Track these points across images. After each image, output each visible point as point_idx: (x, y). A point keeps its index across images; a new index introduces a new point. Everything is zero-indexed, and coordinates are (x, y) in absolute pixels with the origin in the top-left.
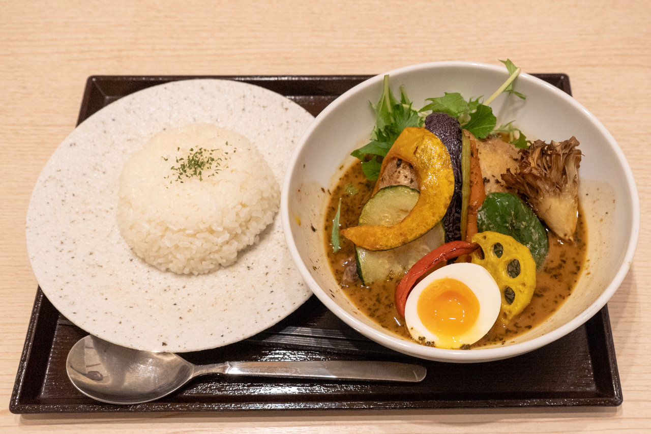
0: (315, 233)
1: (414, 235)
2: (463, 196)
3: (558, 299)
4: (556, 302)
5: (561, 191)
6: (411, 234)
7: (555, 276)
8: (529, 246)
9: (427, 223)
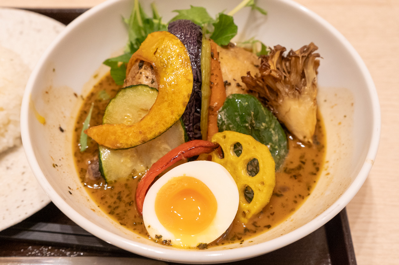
0: (63, 134)
1: (153, 133)
2: (203, 95)
3: (298, 199)
4: (296, 202)
5: (300, 93)
6: (151, 132)
7: (295, 177)
8: (269, 146)
9: (165, 122)
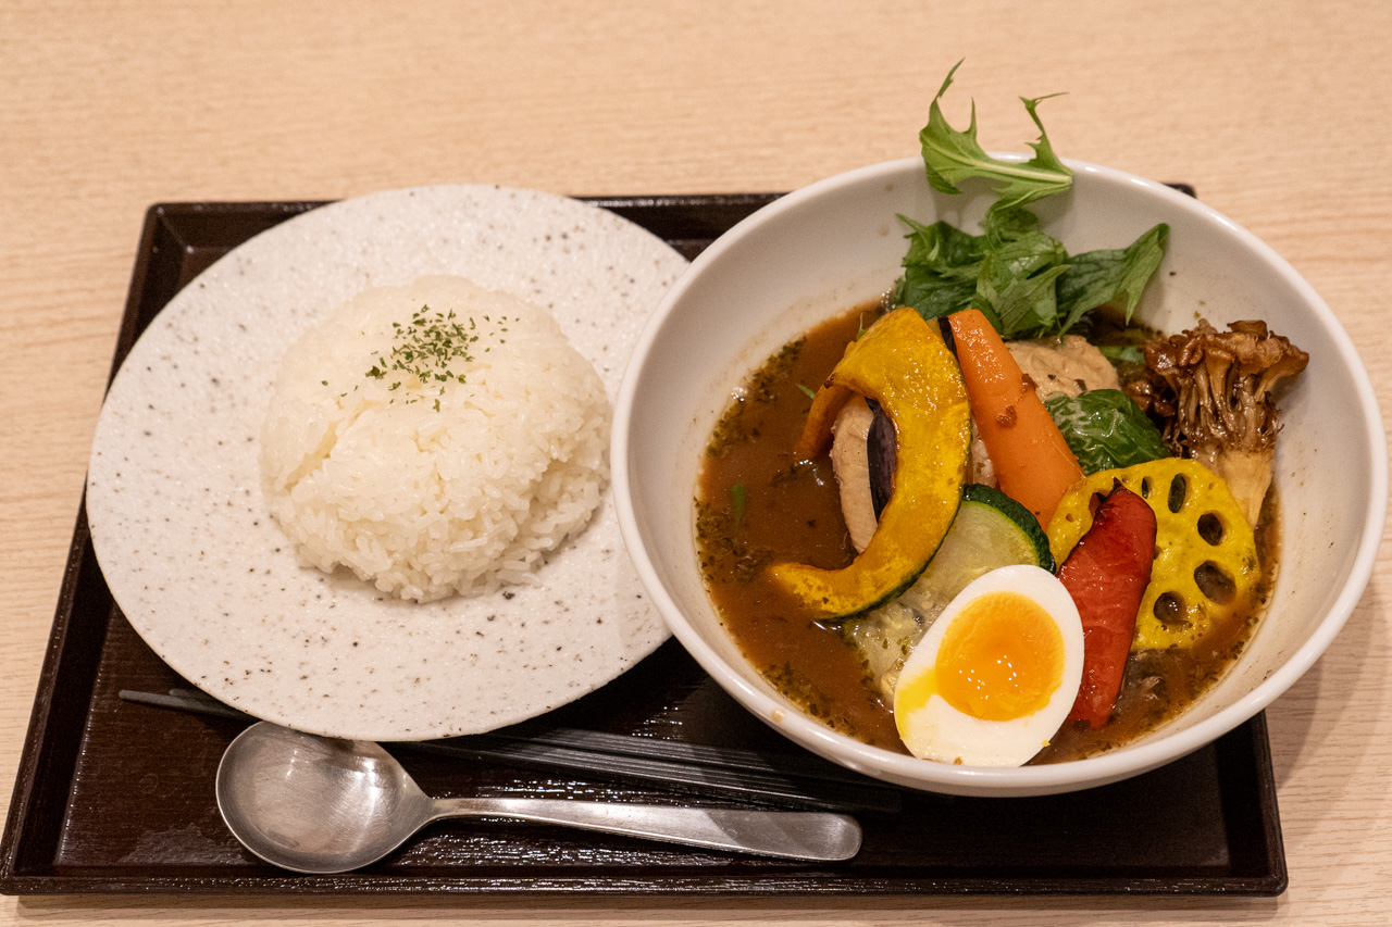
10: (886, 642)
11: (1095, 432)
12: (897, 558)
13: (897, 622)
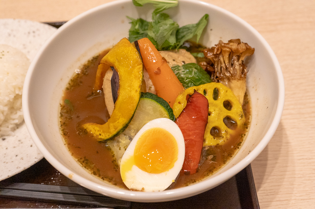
10: (120, 148)
11: (187, 75)
12: (121, 119)
13: (123, 140)
